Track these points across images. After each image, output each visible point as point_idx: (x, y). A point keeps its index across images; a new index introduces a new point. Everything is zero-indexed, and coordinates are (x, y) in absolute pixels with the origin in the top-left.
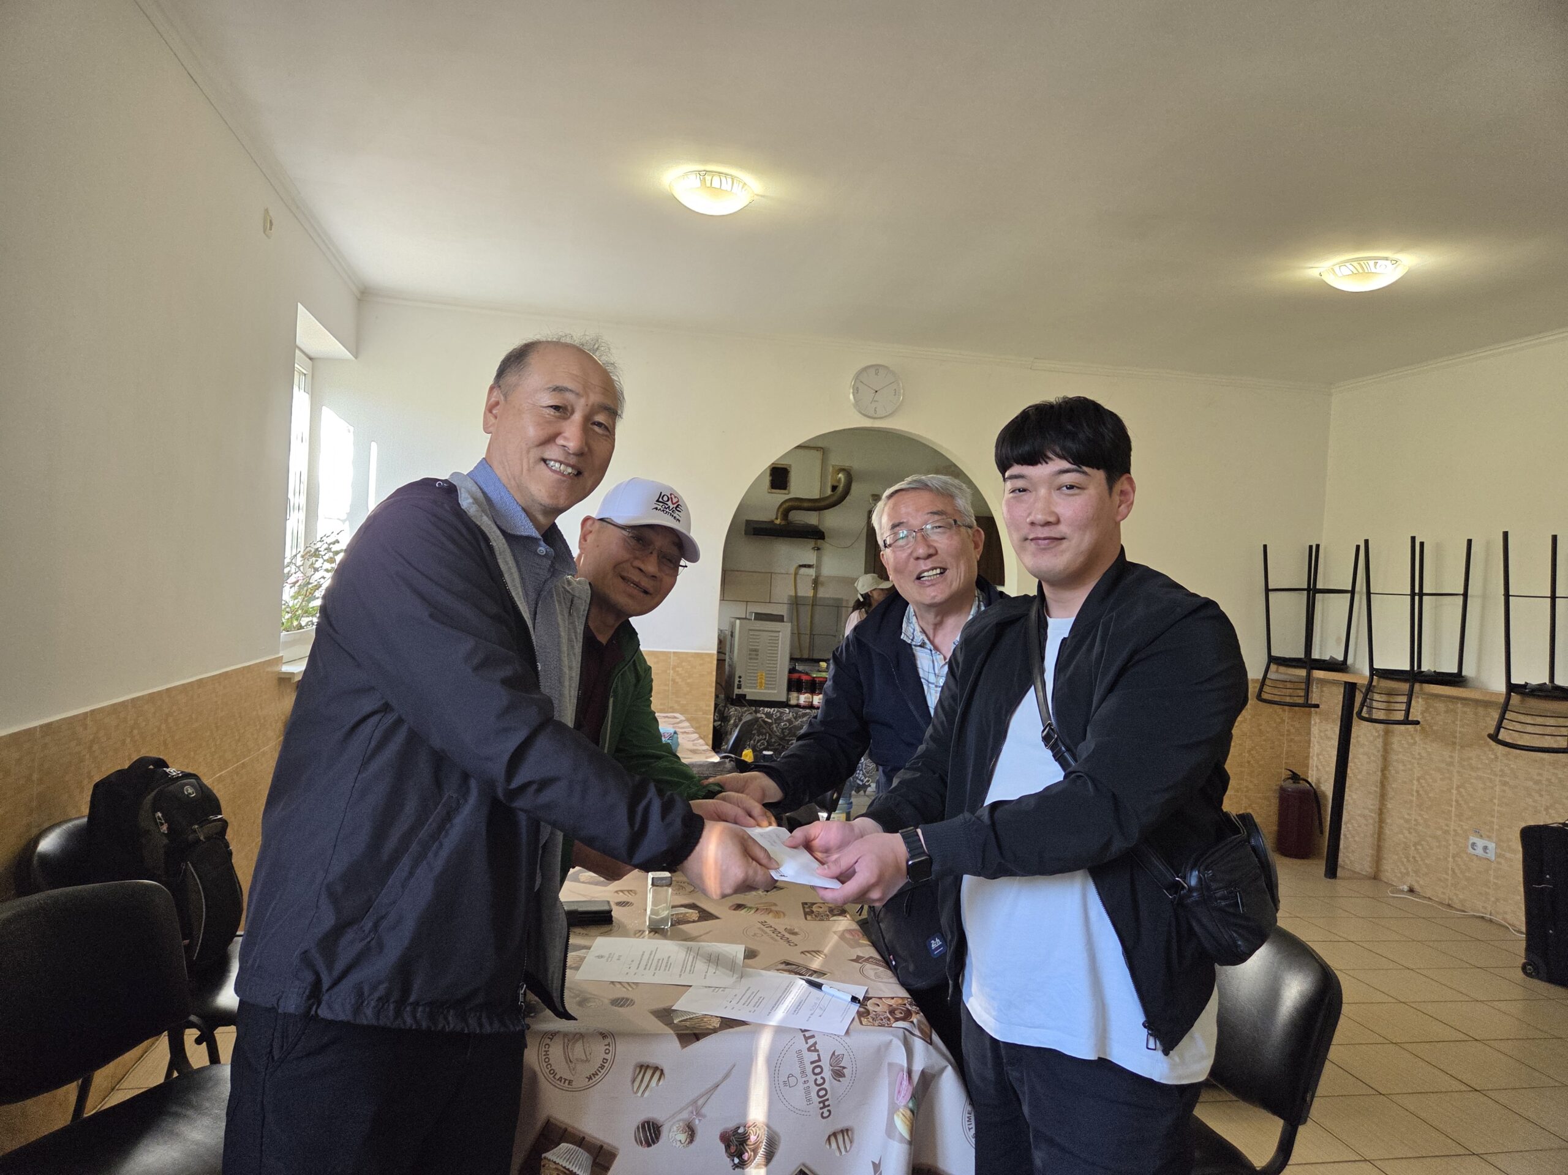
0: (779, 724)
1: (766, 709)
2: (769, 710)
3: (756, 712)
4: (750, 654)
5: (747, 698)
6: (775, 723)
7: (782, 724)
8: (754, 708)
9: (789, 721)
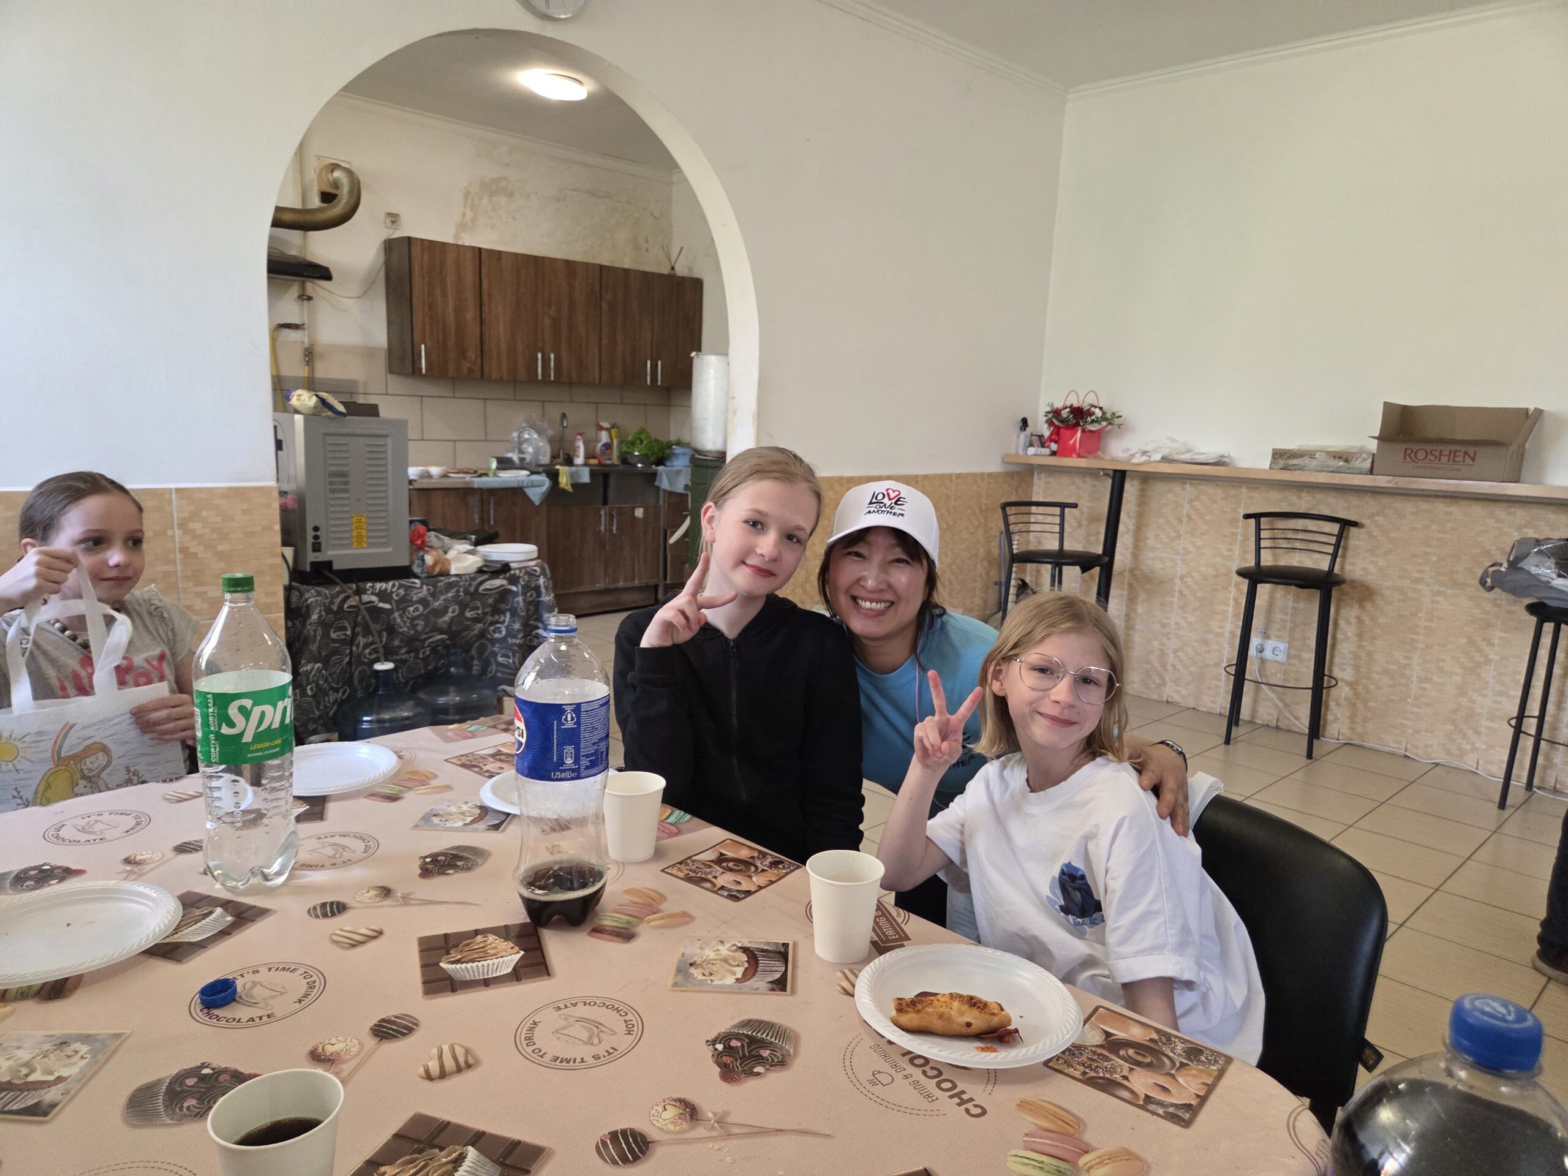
0: (404, 610)
1: (378, 585)
2: (383, 585)
3: (359, 592)
4: (331, 483)
5: (336, 567)
6: (398, 610)
7: (411, 609)
8: (354, 586)
9: (424, 602)
